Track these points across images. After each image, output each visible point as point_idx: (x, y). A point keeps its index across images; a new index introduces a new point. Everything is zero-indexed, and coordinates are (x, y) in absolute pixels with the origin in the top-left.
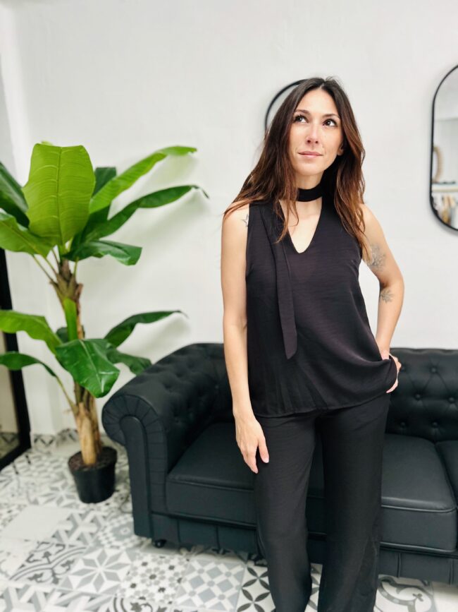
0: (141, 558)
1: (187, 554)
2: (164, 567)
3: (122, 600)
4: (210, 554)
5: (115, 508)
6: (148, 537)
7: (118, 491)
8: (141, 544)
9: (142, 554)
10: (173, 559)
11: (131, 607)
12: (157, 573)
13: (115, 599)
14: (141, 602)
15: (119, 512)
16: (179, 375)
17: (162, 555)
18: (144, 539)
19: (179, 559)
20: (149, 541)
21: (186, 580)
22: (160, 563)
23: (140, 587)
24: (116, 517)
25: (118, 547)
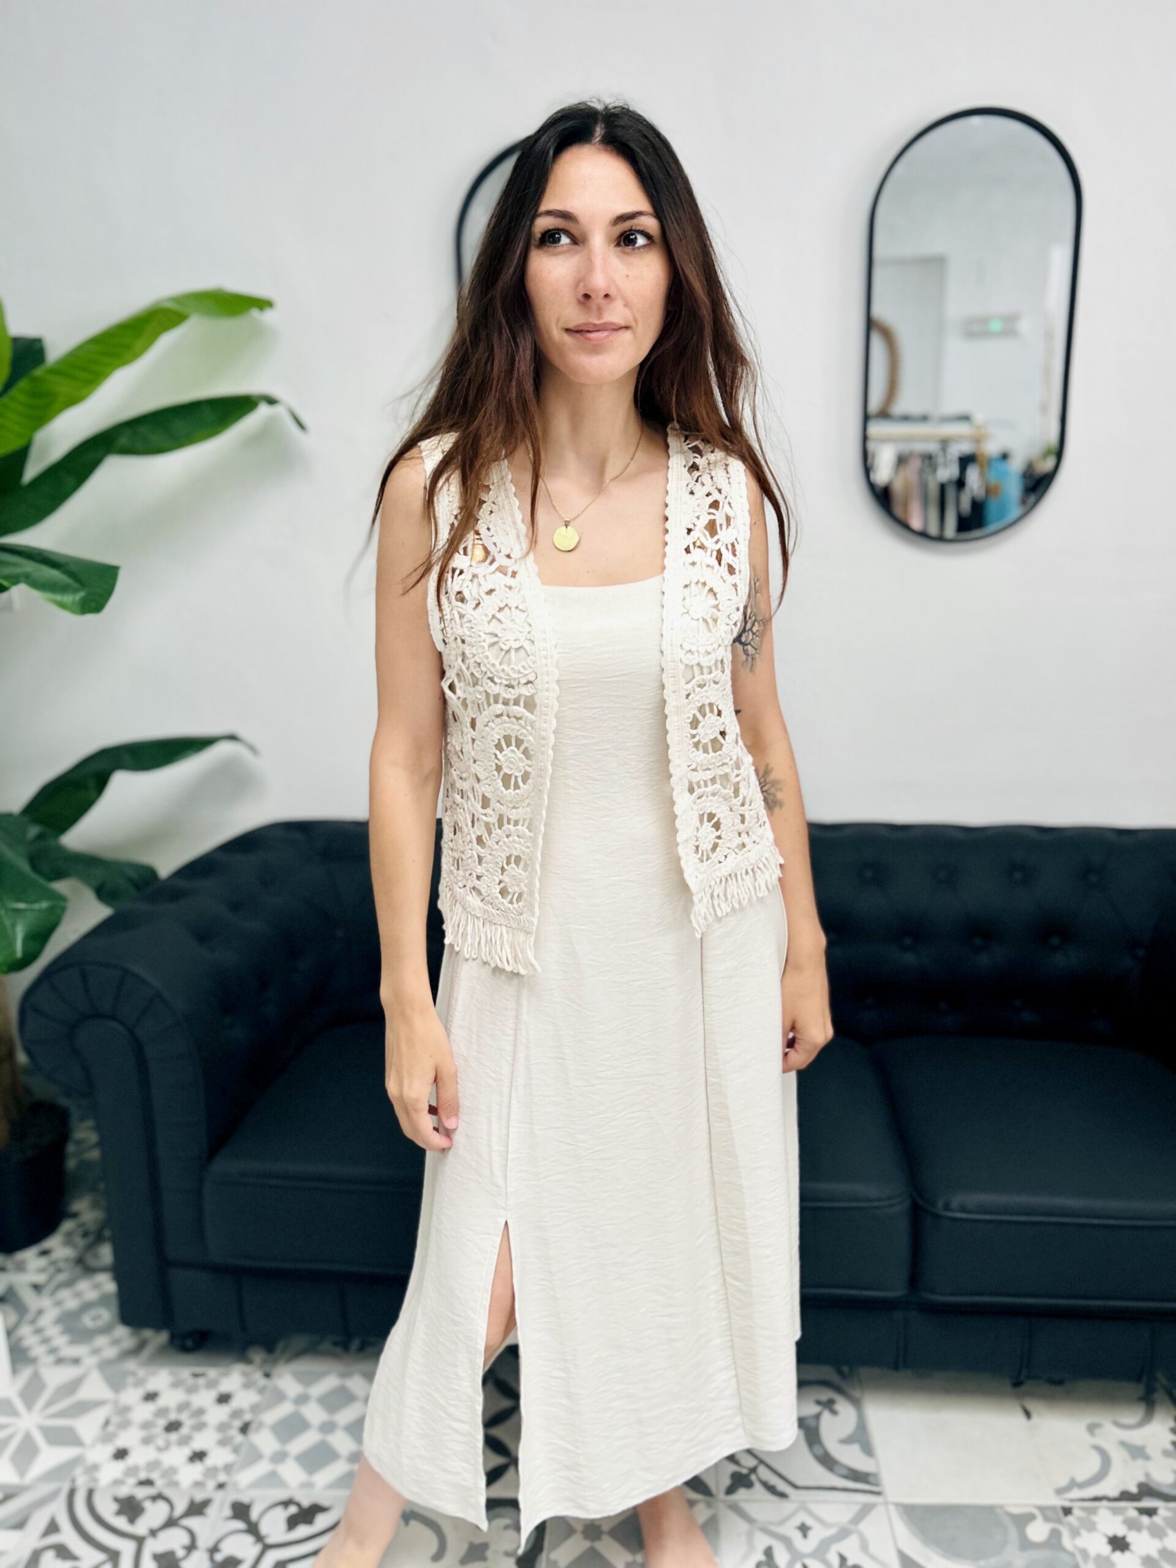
0: (139, 1383)
1: (265, 1362)
2: (205, 1398)
3: (90, 1493)
4: (325, 1354)
5: (66, 1260)
6: (158, 1327)
7: (75, 1215)
8: (141, 1346)
9: (142, 1372)
10: (226, 1375)
11: (115, 1507)
12: (184, 1417)
13: (71, 1494)
14: (141, 1493)
15: (78, 1270)
16: (235, 907)
17: (198, 1370)
18: (148, 1333)
19: (244, 1374)
20: (163, 1337)
21: (261, 1425)
22: (192, 1390)
23: (140, 1456)
24: (69, 1284)
25: (76, 1361)
